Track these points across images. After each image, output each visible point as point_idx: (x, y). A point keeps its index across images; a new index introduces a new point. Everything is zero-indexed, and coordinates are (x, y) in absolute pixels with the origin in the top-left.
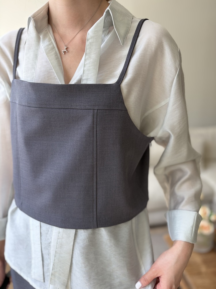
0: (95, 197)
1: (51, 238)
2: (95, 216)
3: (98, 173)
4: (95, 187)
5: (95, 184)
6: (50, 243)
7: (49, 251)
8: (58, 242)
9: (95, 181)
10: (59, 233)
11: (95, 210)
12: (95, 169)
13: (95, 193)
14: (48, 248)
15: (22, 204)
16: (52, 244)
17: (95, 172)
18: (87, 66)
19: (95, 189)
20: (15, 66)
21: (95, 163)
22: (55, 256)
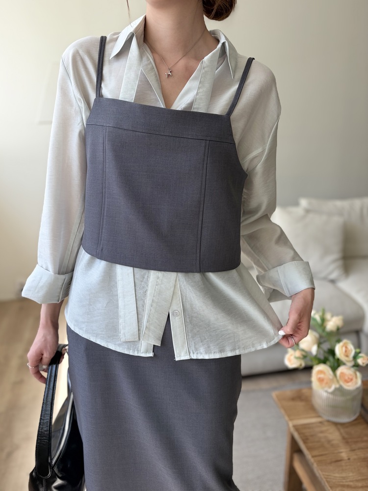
0: (199, 236)
1: (147, 286)
2: (198, 259)
3: (204, 210)
4: (200, 226)
5: (200, 223)
6: (145, 292)
7: (144, 302)
8: (156, 289)
9: (201, 218)
10: (158, 278)
11: (198, 251)
12: (202, 206)
13: (199, 232)
14: (143, 298)
15: (102, 250)
16: (148, 293)
17: (201, 210)
18: (200, 94)
19: (200, 228)
20: (99, 81)
21: (202, 199)
22: (152, 306)
